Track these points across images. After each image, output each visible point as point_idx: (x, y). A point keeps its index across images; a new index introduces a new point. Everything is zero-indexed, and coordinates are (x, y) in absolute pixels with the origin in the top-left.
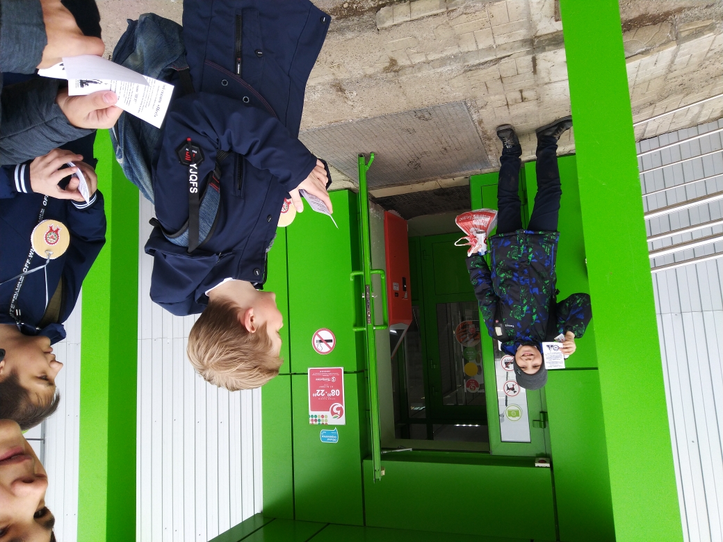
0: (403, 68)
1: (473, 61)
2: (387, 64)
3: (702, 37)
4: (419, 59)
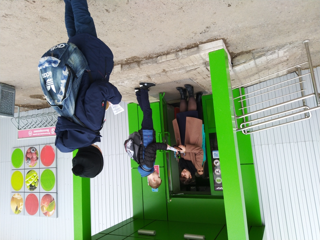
0: (167, 71)
1: (188, 69)
2: (162, 71)
3: (262, 58)
4: (172, 69)
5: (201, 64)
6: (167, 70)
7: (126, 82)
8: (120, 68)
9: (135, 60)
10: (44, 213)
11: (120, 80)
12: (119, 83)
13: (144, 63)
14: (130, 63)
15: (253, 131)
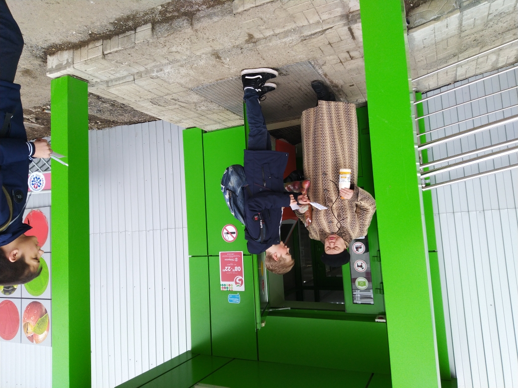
0: (259, 40)
1: (307, 33)
2: (247, 38)
4: (268, 33)
5: (336, 19)
6: (257, 35)
7: (168, 69)
8: (150, 32)
9: (182, 10)
10: (29, 338)
11: (153, 64)
12: (153, 71)
13: (203, 17)
14: (172, 18)
15: (436, 184)
